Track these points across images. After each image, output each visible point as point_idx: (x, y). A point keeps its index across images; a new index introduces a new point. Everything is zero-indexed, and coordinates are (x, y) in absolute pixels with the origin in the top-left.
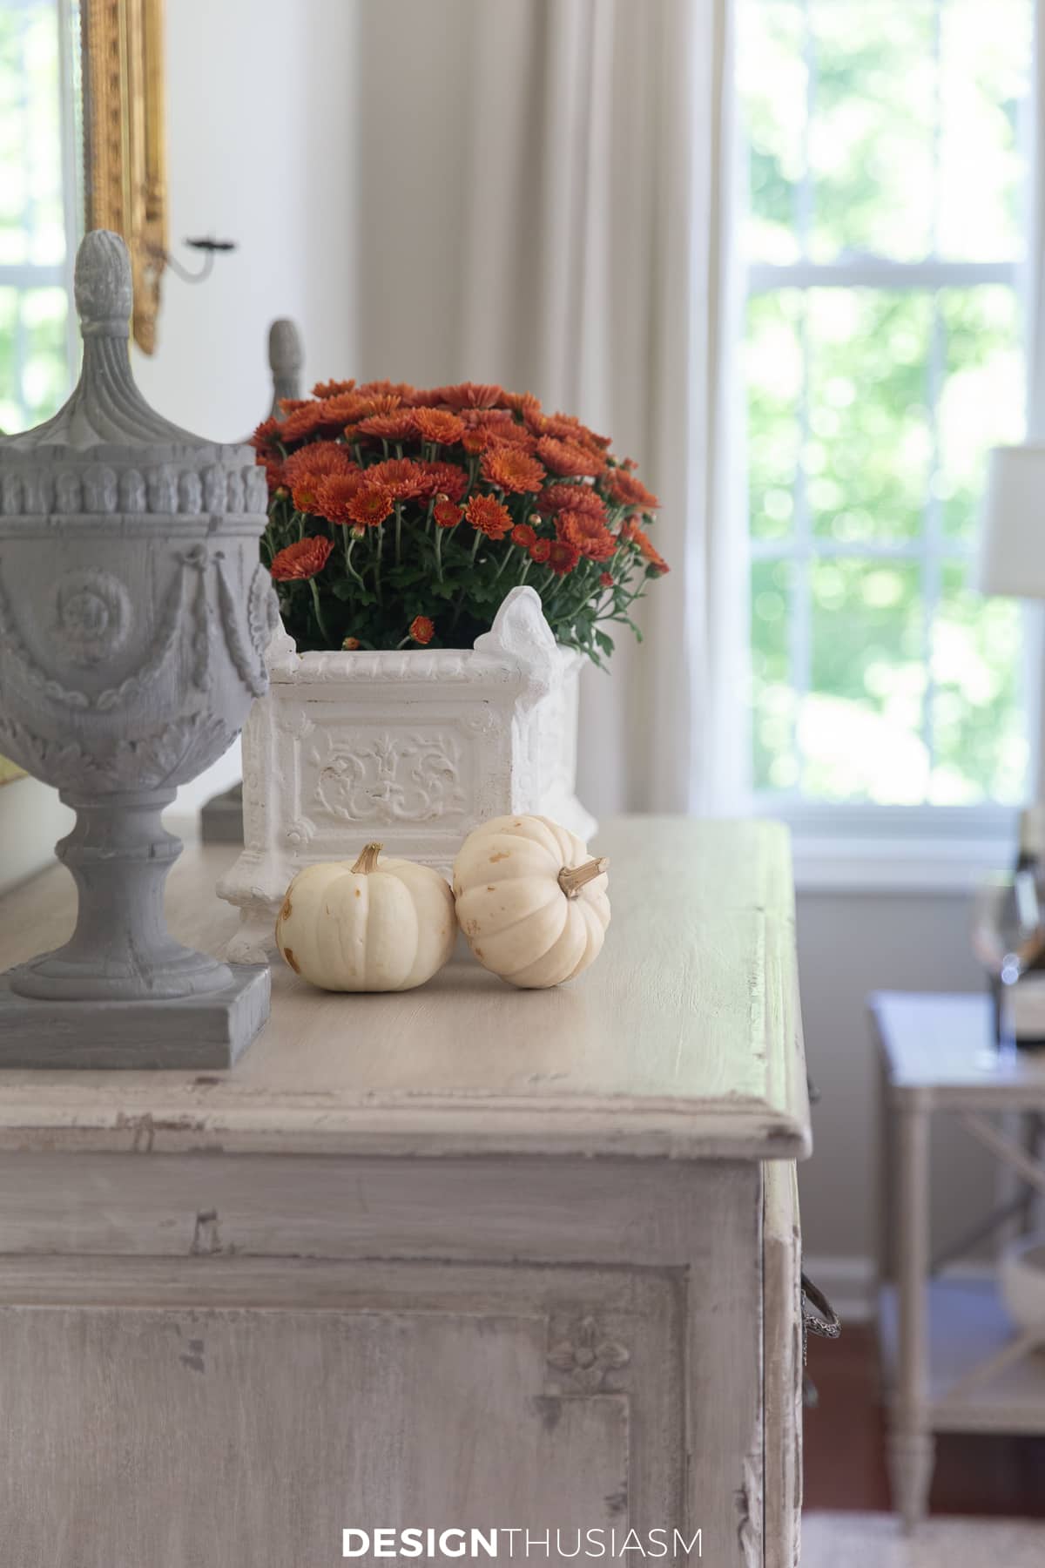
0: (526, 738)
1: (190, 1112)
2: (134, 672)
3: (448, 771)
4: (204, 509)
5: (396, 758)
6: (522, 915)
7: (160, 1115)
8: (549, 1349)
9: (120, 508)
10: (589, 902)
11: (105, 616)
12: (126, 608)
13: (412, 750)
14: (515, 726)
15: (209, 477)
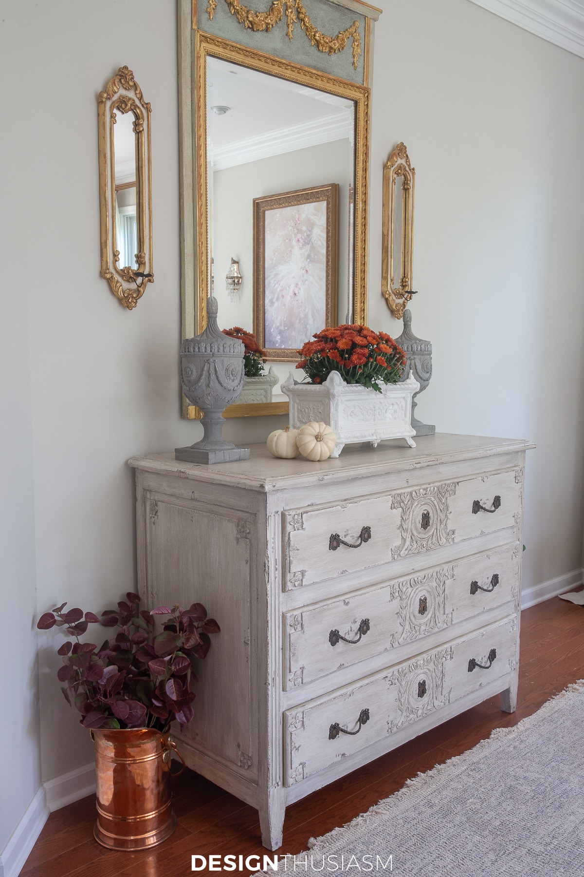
0: (335, 405)
1: (187, 471)
2: (196, 384)
3: (320, 412)
4: (211, 351)
5: (312, 409)
6: (303, 443)
7: (182, 470)
8: (238, 527)
9: (194, 351)
10: (324, 443)
11: (190, 372)
12: (194, 371)
13: (315, 407)
14: (331, 403)
15: (212, 345)
